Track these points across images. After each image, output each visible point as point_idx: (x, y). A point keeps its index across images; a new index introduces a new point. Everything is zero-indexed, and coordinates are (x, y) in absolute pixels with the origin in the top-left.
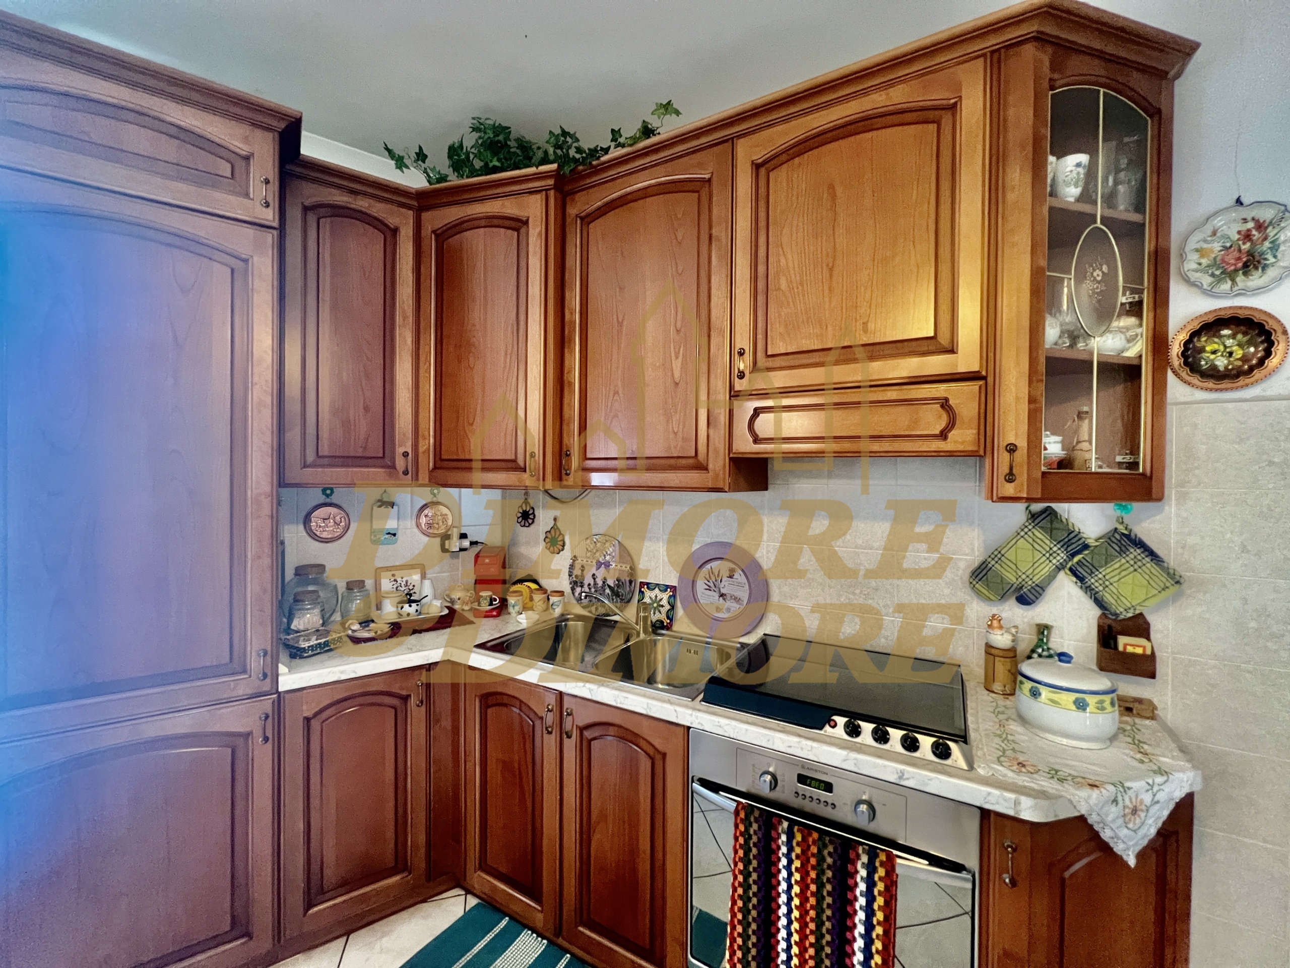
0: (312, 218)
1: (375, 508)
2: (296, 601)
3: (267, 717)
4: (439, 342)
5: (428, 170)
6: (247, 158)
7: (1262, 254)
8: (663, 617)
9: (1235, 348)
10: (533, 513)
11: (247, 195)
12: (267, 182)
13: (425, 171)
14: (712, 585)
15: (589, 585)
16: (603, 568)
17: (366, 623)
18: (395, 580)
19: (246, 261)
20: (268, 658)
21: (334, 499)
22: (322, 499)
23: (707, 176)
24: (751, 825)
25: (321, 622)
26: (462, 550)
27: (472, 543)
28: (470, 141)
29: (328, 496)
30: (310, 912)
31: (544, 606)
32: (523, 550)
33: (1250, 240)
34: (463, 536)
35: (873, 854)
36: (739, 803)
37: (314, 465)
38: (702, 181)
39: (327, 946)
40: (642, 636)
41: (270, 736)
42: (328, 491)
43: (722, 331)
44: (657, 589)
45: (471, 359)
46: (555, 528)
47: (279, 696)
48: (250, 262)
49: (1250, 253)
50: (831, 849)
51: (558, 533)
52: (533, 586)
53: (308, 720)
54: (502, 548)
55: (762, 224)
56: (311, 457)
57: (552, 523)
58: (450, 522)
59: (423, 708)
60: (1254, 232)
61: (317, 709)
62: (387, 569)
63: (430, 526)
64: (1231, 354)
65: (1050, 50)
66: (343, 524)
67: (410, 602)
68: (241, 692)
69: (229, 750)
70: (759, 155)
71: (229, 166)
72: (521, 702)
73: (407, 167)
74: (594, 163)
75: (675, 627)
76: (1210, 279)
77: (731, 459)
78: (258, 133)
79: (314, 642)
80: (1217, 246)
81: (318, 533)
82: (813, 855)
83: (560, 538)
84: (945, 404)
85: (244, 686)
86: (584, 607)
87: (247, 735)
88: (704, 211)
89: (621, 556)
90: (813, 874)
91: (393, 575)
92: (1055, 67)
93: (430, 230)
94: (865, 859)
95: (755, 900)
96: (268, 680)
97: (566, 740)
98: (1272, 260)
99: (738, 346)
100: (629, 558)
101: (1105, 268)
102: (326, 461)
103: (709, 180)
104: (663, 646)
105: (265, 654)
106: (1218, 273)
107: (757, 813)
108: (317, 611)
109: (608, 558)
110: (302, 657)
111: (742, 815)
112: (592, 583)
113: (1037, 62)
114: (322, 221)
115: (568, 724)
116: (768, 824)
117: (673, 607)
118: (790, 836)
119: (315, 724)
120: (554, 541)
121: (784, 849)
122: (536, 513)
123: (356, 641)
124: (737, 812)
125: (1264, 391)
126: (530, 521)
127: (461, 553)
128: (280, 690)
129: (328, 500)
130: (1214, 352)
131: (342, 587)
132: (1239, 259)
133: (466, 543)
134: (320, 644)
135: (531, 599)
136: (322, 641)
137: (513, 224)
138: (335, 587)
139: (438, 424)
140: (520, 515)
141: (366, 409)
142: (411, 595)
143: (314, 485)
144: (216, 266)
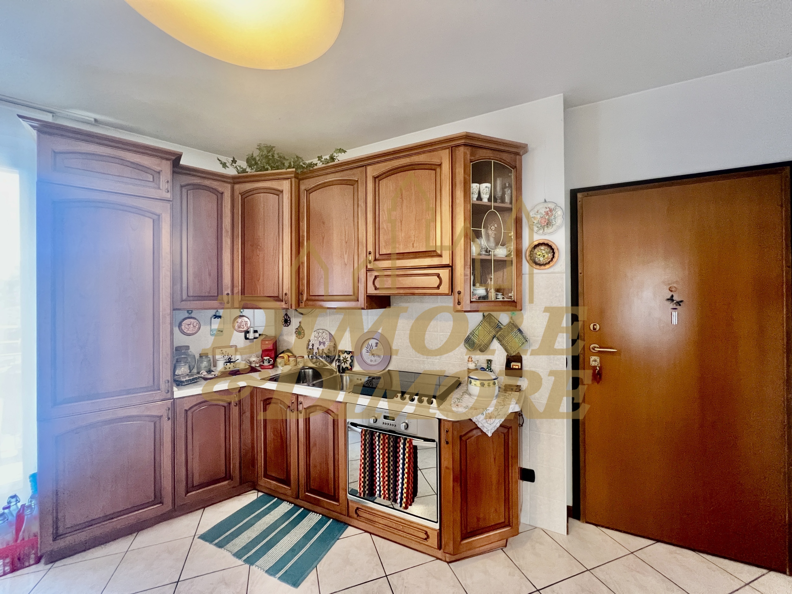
0: (184, 190)
1: (213, 319)
2: (177, 361)
3: (169, 409)
4: (243, 243)
5: (238, 167)
6: (159, 173)
7: (552, 220)
8: (348, 365)
9: (545, 254)
10: (290, 320)
11: (159, 188)
12: (168, 182)
13: (236, 167)
14: (369, 350)
15: (316, 353)
16: (322, 345)
17: (209, 371)
18: (222, 353)
19: (159, 216)
20: (170, 384)
21: (193, 315)
22: (187, 315)
23: (357, 179)
24: (366, 436)
25: (189, 371)
26: (255, 338)
27: (260, 335)
28: (256, 153)
29: (190, 314)
30: (188, 495)
31: (295, 363)
32: (285, 338)
33: (548, 215)
34: (255, 332)
35: (405, 440)
36: (362, 429)
37: (185, 300)
38: (355, 181)
39: (194, 512)
40: (338, 373)
41: (170, 418)
42: (190, 312)
43: (363, 245)
44: (346, 353)
45: (258, 252)
46: (300, 326)
47: (174, 400)
48: (161, 216)
49: (548, 220)
50: (392, 439)
51: (301, 329)
52: (290, 354)
53: (186, 411)
54: (275, 337)
55: (377, 201)
56: (185, 297)
57: (299, 324)
58: (249, 325)
59: (237, 408)
60: (549, 212)
61: (190, 406)
62: (219, 348)
63: (239, 327)
64: (544, 256)
65: (470, 148)
66: (197, 327)
67: (230, 362)
68: (158, 398)
69: (153, 424)
70: (376, 174)
71: (152, 176)
72: (281, 401)
73: (228, 167)
74: (311, 169)
75: (354, 369)
76: (537, 228)
77: (367, 296)
78: (164, 162)
79: (187, 378)
80: (539, 216)
81: (185, 331)
82: (386, 443)
83: (302, 331)
84: (438, 276)
85: (159, 395)
86: (313, 363)
87: (161, 417)
88: (355, 193)
89: (330, 339)
90: (387, 450)
91: (222, 351)
92: (472, 154)
93: (238, 193)
94: (402, 441)
95: (368, 464)
96: (169, 393)
97: (299, 414)
98: (554, 223)
99: (369, 250)
100: (333, 340)
101: (496, 226)
102: (191, 298)
103: (357, 181)
104: (346, 377)
105: (168, 382)
106: (539, 226)
107: (368, 431)
108: (187, 366)
109: (324, 340)
110: (182, 385)
111: (364, 433)
112: (317, 352)
113: (465, 154)
114: (189, 192)
115: (300, 407)
116: (372, 434)
117: (352, 361)
118: (379, 437)
119: (189, 413)
120: (299, 332)
121: (377, 443)
122: (291, 320)
123: (206, 379)
124: (362, 432)
125: (554, 270)
126: (288, 324)
127: (255, 340)
128: (175, 397)
129: (189, 316)
130: (539, 255)
131: (197, 357)
132: (545, 221)
133: (257, 335)
134: (190, 379)
135: (289, 361)
136: (191, 378)
137: (276, 192)
138: (194, 356)
139: (243, 280)
140: (283, 321)
141: (210, 275)
142: (231, 359)
143: (184, 309)
144: (147, 219)
